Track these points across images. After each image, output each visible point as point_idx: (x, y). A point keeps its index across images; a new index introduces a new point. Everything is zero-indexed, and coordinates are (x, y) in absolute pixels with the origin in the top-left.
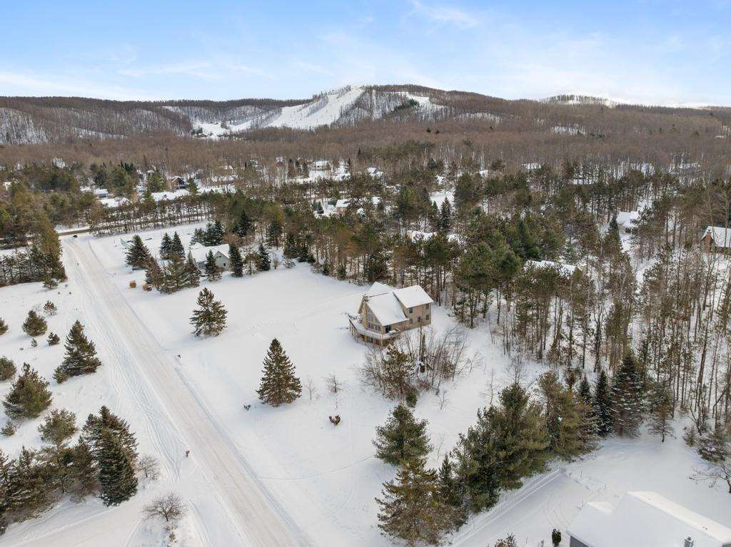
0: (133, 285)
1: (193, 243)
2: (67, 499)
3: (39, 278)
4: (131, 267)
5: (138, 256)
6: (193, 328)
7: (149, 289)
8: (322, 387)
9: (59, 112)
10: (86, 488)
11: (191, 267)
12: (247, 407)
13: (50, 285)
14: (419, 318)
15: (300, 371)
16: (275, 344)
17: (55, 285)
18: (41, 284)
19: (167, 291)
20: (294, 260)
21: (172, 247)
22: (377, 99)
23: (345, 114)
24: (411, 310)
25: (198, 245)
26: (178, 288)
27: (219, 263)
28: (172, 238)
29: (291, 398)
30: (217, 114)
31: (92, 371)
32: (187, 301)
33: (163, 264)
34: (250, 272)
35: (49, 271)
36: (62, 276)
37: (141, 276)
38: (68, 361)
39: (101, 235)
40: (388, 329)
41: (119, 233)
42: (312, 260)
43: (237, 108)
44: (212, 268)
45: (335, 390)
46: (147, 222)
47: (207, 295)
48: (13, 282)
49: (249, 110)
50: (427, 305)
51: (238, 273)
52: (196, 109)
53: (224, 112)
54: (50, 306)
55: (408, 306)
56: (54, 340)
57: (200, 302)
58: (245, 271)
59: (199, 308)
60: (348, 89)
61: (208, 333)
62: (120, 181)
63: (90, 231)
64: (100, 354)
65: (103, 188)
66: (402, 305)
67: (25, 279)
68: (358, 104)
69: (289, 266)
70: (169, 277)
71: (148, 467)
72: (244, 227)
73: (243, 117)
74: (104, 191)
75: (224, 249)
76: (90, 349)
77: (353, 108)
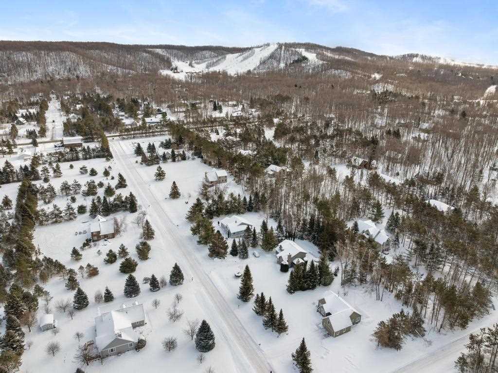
0: (137, 162)
1: (160, 147)
2: (122, 212)
3: (103, 156)
4: (136, 155)
5: (139, 151)
6: (155, 178)
7: (142, 164)
8: (186, 195)
9: (95, 53)
10: (126, 210)
11: (157, 157)
12: (166, 199)
13: (108, 160)
14: (222, 180)
15: (181, 190)
16: (174, 183)
17: (109, 160)
18: (105, 159)
19: (148, 165)
20: (195, 157)
21: (151, 148)
22: (284, 53)
23: (263, 63)
24: (220, 177)
25: (161, 148)
26: (152, 164)
27: (167, 156)
28: (152, 144)
29: (177, 197)
30: (187, 55)
31: (125, 187)
32: (154, 169)
33: (148, 155)
34: (178, 161)
35: (106, 154)
36: (111, 157)
37: (139, 159)
38: (119, 184)
39: (124, 139)
40: (212, 182)
41: (131, 138)
42: (202, 157)
43: (200, 52)
44: (165, 158)
45: (190, 197)
46: (142, 133)
47: (160, 168)
48: (94, 157)
49: (207, 53)
50: (226, 177)
51: (174, 161)
52: (175, 51)
53: (192, 54)
54: (110, 167)
55: (219, 176)
56: (113, 178)
57: (158, 170)
58: (176, 160)
59: (157, 172)
60: (268, 45)
61: (159, 179)
62: (131, 108)
63: (119, 136)
64: (127, 183)
65: (122, 112)
66: (217, 176)
67: (98, 157)
68: (272, 56)
69: (193, 159)
70: (149, 160)
71: (140, 206)
72: (180, 142)
73: (203, 59)
74: (123, 113)
75: (170, 151)
76: (124, 181)
77: (269, 59)
